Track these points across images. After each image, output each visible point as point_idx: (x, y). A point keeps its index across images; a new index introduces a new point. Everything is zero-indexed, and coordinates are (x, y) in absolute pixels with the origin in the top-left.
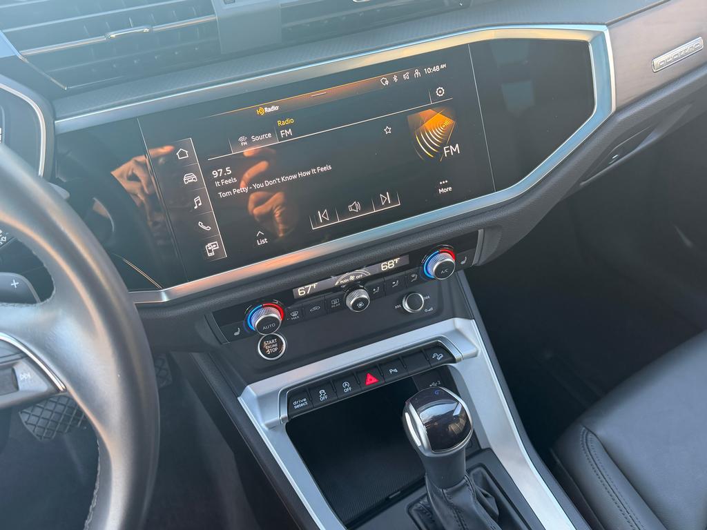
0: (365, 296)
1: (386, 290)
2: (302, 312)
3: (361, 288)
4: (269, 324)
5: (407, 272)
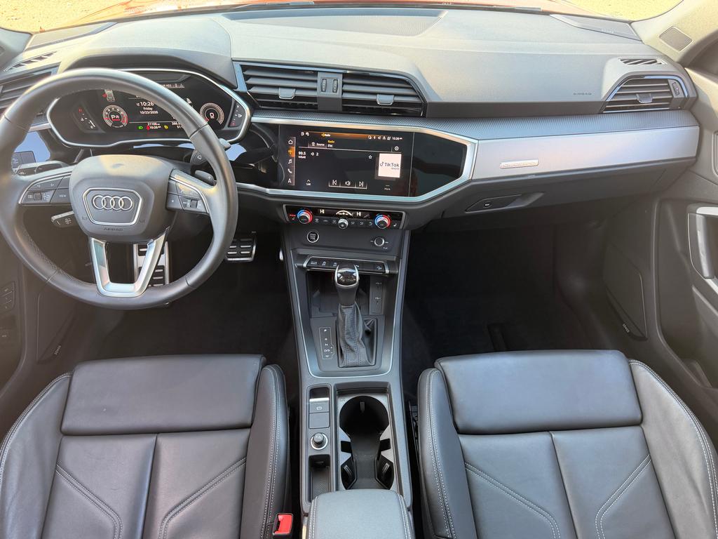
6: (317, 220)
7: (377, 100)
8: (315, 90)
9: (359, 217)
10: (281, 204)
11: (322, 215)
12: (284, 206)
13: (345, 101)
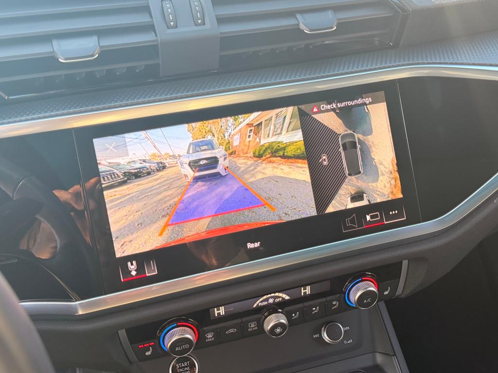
0: (284, 321)
1: (306, 316)
2: (218, 334)
3: (280, 312)
4: (182, 345)
5: (329, 298)
6: (210, 336)
7: (302, 27)
8: (150, 28)
9: (307, 298)
10: (112, 333)
11: (221, 319)
12: (122, 333)
13: (227, 41)
